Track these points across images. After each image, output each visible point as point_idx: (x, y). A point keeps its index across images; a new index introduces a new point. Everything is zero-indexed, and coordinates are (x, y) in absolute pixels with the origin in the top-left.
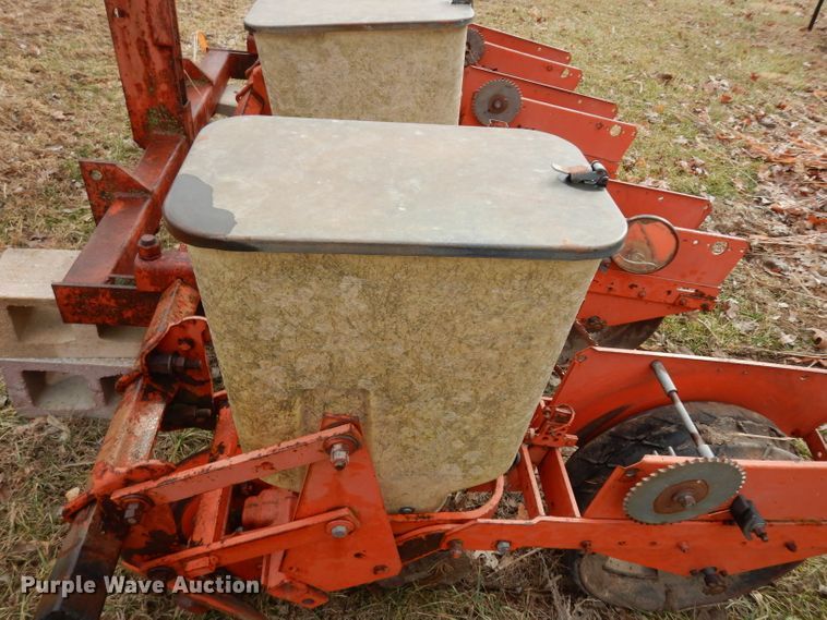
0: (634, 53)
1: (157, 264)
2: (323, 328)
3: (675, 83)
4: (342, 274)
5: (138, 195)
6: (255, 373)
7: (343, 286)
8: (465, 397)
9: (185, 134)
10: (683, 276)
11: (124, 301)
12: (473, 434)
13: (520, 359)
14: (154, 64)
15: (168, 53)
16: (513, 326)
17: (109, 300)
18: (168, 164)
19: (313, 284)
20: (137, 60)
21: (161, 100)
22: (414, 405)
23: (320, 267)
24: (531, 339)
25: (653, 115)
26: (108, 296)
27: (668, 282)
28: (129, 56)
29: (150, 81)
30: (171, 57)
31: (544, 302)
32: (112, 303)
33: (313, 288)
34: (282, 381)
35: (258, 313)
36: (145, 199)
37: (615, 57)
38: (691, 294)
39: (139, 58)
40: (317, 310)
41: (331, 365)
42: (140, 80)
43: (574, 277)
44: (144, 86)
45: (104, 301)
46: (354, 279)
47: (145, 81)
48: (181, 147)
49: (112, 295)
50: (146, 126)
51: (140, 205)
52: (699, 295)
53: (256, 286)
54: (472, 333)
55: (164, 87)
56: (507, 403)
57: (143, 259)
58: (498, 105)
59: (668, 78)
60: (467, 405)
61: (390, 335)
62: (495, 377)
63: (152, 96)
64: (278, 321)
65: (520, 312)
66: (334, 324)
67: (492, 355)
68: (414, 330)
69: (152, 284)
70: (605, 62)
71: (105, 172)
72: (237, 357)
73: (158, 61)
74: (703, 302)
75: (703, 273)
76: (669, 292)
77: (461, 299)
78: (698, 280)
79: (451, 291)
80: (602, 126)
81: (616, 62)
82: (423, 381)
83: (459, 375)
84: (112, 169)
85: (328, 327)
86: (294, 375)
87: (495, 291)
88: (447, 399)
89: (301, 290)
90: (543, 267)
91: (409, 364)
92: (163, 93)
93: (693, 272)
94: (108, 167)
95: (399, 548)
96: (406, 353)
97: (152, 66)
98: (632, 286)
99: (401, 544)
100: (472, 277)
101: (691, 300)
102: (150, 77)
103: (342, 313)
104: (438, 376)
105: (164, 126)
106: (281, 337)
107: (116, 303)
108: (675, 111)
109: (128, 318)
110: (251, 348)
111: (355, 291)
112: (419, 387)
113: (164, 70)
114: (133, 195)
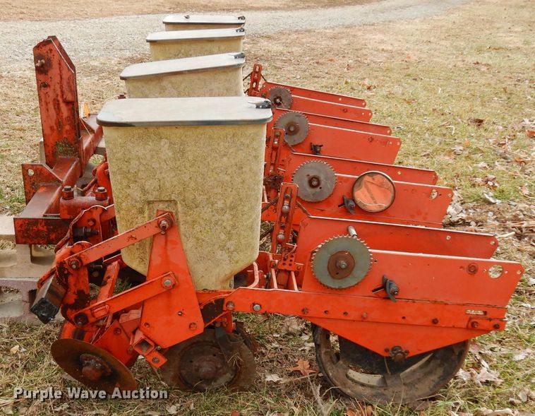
0: (454, 107)
1: (72, 202)
2: (156, 165)
3: (485, 125)
4: (161, 138)
5: (54, 184)
6: (128, 191)
7: (162, 144)
8: (220, 204)
9: (79, 157)
10: (413, 216)
11: (52, 227)
12: (229, 229)
13: (240, 180)
14: (62, 113)
15: (71, 106)
16: (233, 161)
17: (43, 227)
18: (70, 171)
19: (150, 143)
20: (52, 112)
21: (65, 136)
22: (198, 209)
23: (152, 135)
24: (242, 168)
25: (458, 148)
26: (43, 224)
28: (48, 110)
29: (59, 124)
30: (73, 109)
31: (242, 148)
32: (45, 229)
33: (151, 145)
34: (139, 196)
35: (130, 159)
36: (58, 186)
37: (434, 110)
39: (53, 110)
40: (152, 156)
41: (159, 186)
42: (53, 124)
43: (252, 135)
44: (55, 128)
45: (40, 228)
46: (166, 140)
47: (56, 124)
48: (76, 164)
49: (46, 224)
50: (54, 154)
51: (56, 189)
53: (130, 145)
54: (216, 166)
55: (67, 127)
56: (240, 207)
57: (65, 199)
58: (292, 129)
59: (480, 122)
60: (222, 209)
61: (183, 168)
62: (231, 191)
63: (60, 133)
64: (137, 162)
65: (234, 154)
66: (160, 164)
67: (227, 178)
68: (192, 165)
69: (69, 214)
70: (424, 115)
71: (35, 171)
72: (121, 183)
73: (65, 111)
75: (427, 214)
77: (209, 148)
79: (204, 144)
80: (373, 139)
81: (436, 114)
82: (200, 195)
83: (215, 190)
84: (40, 167)
85: (158, 166)
86: (144, 192)
87: (222, 143)
88: (212, 205)
89: (146, 147)
90: (239, 131)
91: (192, 184)
92: (67, 131)
93: (419, 213)
94: (38, 167)
95: (201, 310)
96: (190, 178)
97: (61, 115)
99: (202, 308)
100: (211, 138)
102: (59, 122)
103: (163, 157)
104: (206, 191)
105: (66, 153)
106: (139, 171)
107: (47, 228)
108: (481, 144)
109: (52, 239)
110: (127, 177)
111: (166, 146)
112: (199, 198)
113: (68, 117)
114: (51, 184)
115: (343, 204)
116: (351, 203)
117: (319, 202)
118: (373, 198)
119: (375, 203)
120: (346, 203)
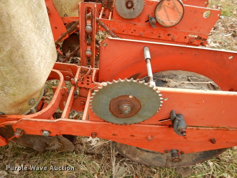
10: (191, 29)
27: (184, 32)
38: (196, 38)
52: (199, 38)
74: (201, 41)
75: (200, 28)
76: (185, 37)
78: (199, 31)
93: (196, 28)
98: (169, 35)
101: (195, 41)
115: (148, 21)
116: (154, 20)
117: (132, 19)
118: (168, 17)
119: (169, 20)
120: (150, 20)
